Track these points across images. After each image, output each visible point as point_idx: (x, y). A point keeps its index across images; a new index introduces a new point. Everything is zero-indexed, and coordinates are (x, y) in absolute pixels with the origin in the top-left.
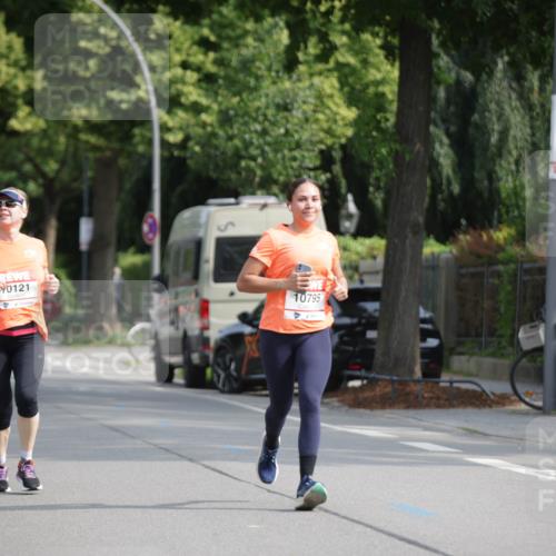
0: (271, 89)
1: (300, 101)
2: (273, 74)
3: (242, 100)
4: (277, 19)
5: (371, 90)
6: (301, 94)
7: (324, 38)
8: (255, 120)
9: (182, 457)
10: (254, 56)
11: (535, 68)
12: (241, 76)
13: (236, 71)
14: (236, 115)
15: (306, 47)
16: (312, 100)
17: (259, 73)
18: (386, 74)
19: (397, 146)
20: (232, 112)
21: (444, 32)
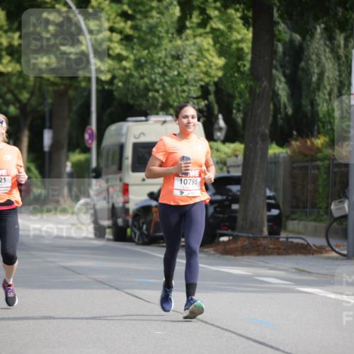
0: (169, 45)
1: (187, 53)
2: (170, 35)
3: (149, 52)
5: (234, 46)
6: (188, 48)
7: (203, 11)
8: (159, 66)
9: (112, 287)
10: (157, 23)
11: (342, 32)
12: (149, 37)
13: (145, 33)
14: (146, 62)
15: (191, 17)
16: (195, 53)
17: (161, 35)
18: (243, 36)
19: (252, 83)
20: (143, 61)
21: (282, 8)
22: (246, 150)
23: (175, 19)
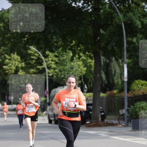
0: (69, 65)
1: (75, 67)
2: (70, 62)
3: (63, 68)
4: (70, 51)
5: (88, 65)
7: (79, 55)
8: (66, 71)
9: (55, 139)
10: (65, 59)
11: (120, 59)
12: (63, 63)
13: (62, 62)
16: (77, 67)
17: (67, 62)
18: (92, 62)
19: (94, 75)
20: (61, 70)
23: (71, 57)
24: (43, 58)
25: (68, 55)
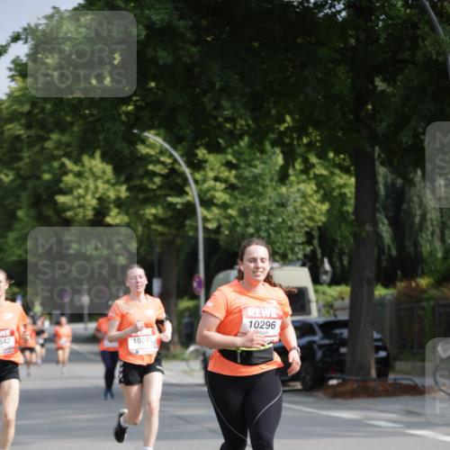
0: (271, 194)
1: (291, 200)
2: (274, 184)
3: (254, 202)
4: (275, 149)
5: (336, 193)
6: (293, 196)
7: (306, 161)
8: (263, 214)
10: (260, 175)
12: (253, 186)
13: (250, 183)
14: (251, 211)
15: (294, 167)
16: (299, 200)
17: (265, 183)
18: (347, 183)
20: (248, 210)
21: (382, 156)
22: (352, 292)
23: (277, 168)
24: (187, 171)
25: (269, 161)
